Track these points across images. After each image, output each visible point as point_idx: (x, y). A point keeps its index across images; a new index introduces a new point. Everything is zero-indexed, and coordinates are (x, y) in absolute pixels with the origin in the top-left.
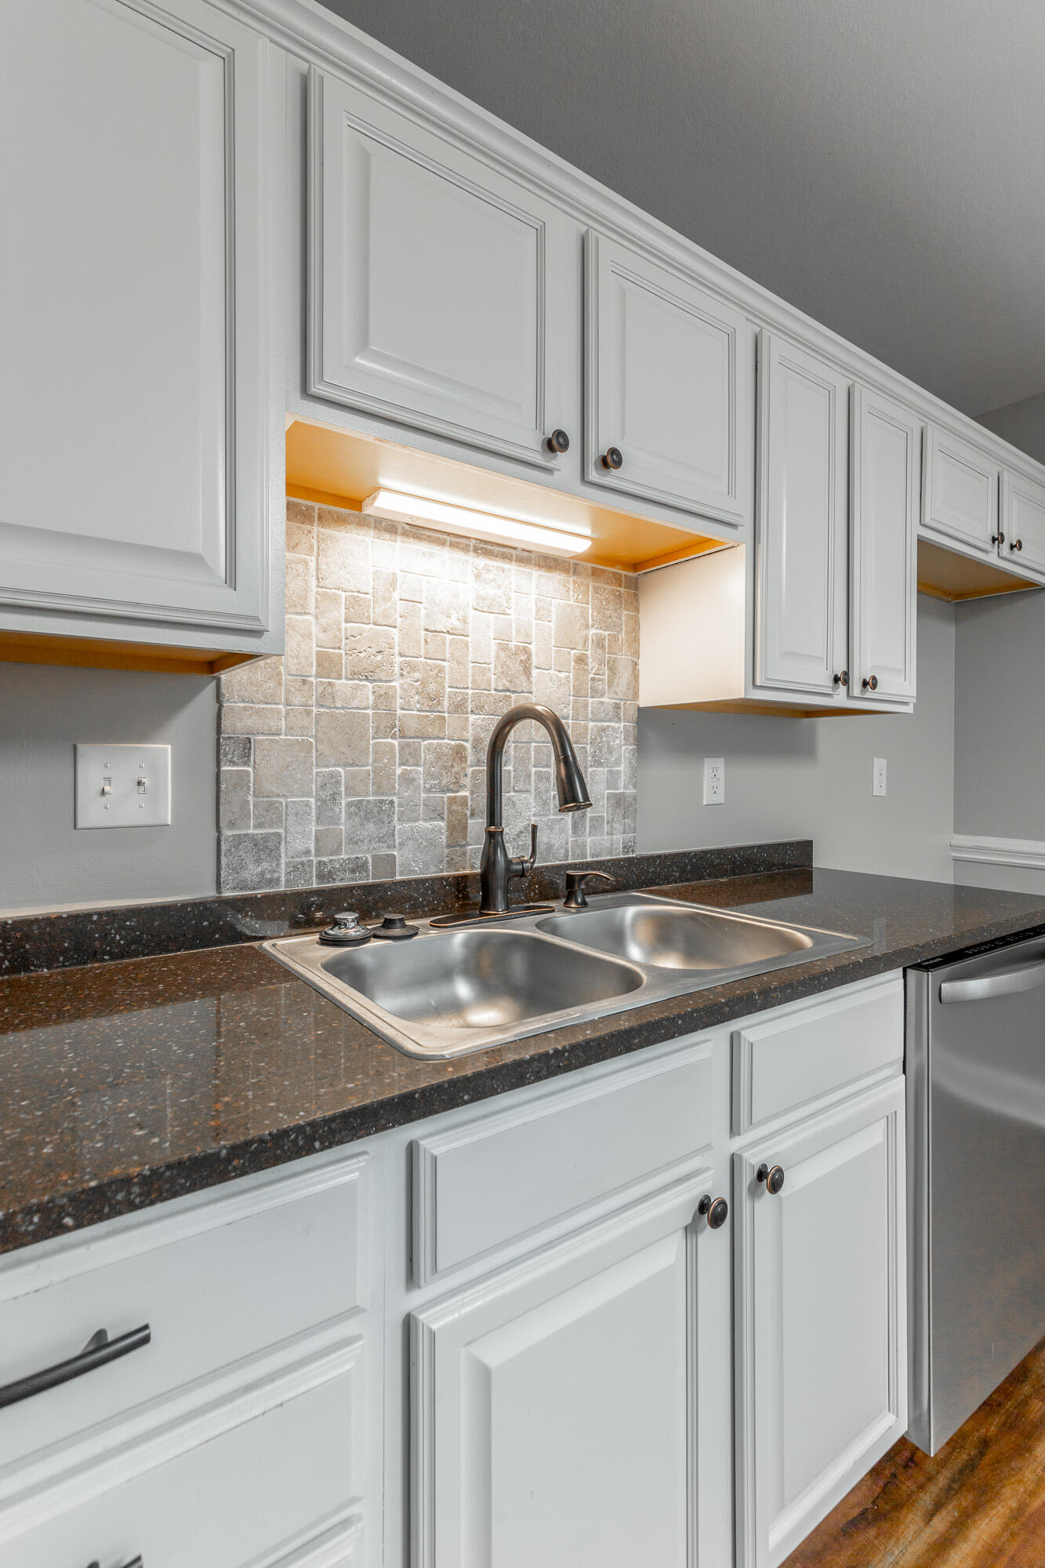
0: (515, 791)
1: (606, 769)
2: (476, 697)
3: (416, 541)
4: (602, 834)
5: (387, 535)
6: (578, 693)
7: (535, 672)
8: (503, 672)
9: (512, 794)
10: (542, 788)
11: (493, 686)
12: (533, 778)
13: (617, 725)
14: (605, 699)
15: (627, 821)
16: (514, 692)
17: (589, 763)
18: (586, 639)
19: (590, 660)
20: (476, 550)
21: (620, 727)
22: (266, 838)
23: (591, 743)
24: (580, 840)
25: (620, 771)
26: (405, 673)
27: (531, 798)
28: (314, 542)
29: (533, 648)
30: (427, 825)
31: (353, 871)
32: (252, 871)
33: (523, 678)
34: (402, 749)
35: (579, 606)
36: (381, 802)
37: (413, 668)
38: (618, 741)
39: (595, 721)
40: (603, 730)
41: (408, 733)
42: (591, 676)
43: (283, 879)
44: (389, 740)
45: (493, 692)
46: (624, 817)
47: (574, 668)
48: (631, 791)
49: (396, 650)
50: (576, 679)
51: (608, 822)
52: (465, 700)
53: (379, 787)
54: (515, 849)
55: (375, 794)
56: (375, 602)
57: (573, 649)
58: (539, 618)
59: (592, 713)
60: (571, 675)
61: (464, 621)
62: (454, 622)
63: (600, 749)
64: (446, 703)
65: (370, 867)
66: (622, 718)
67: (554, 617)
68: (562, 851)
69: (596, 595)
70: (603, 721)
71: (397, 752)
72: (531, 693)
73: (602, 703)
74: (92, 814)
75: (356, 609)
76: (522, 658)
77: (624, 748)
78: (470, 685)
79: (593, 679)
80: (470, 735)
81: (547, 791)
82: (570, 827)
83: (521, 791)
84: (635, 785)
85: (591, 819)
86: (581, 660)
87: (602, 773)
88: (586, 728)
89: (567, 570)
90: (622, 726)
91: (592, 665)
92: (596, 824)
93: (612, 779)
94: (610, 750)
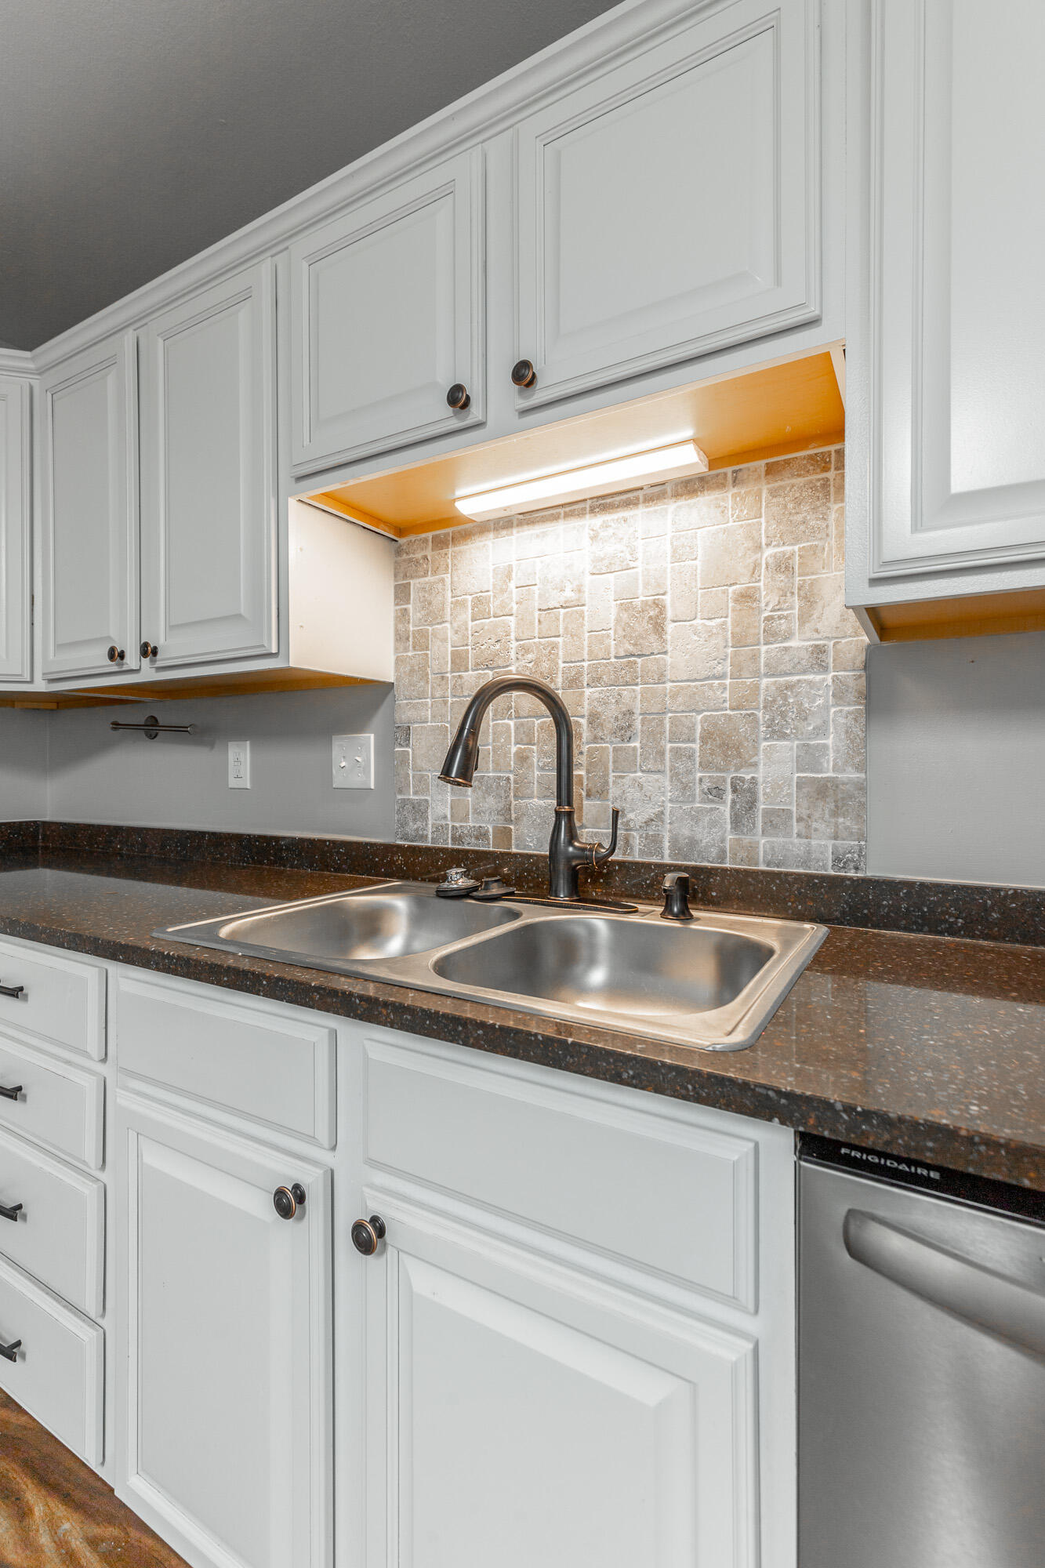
0: (643, 771)
1: (796, 742)
3: (530, 527)
4: (789, 835)
5: (504, 532)
6: (739, 641)
7: (670, 627)
8: (624, 636)
9: (639, 774)
10: (682, 768)
11: (613, 654)
12: (668, 756)
13: (818, 678)
14: (793, 643)
15: (841, 820)
16: (639, 656)
17: (762, 735)
18: (756, 566)
19: (764, 593)
20: (592, 510)
21: (824, 680)
22: (420, 803)
23: (765, 707)
24: (746, 839)
25: (825, 746)
26: (520, 657)
27: (664, 781)
28: (449, 561)
29: (667, 599)
30: (541, 802)
31: (477, 838)
32: (412, 827)
33: (653, 638)
34: (517, 728)
35: (742, 526)
36: (499, 778)
37: (526, 650)
38: (820, 701)
39: (773, 675)
40: (789, 687)
41: (522, 713)
42: (766, 614)
43: (430, 836)
44: (506, 721)
45: (613, 660)
46: (835, 814)
47: (733, 610)
48: (852, 775)
49: (513, 637)
50: (736, 623)
51: (800, 820)
52: (580, 673)
53: (498, 764)
55: (495, 770)
56: (495, 596)
57: (731, 585)
58: (677, 558)
59: (767, 665)
60: (729, 620)
61: (579, 590)
62: (568, 594)
63: (783, 715)
64: (560, 680)
65: (491, 837)
66: (831, 665)
67: (701, 552)
68: (714, 851)
69: (775, 500)
70: (791, 674)
71: (513, 731)
72: (665, 653)
73: (786, 649)
74: (338, 781)
75: (480, 608)
76: (652, 613)
77: (833, 710)
78: (586, 657)
79: (767, 619)
80: (586, 711)
81: (689, 772)
82: (729, 821)
83: (649, 771)
84: (861, 767)
85: (766, 812)
86: (747, 597)
87: (786, 748)
88: (756, 688)
89: (721, 486)
90: (829, 677)
91: (768, 599)
92: (776, 821)
93: (809, 757)
94: (803, 715)
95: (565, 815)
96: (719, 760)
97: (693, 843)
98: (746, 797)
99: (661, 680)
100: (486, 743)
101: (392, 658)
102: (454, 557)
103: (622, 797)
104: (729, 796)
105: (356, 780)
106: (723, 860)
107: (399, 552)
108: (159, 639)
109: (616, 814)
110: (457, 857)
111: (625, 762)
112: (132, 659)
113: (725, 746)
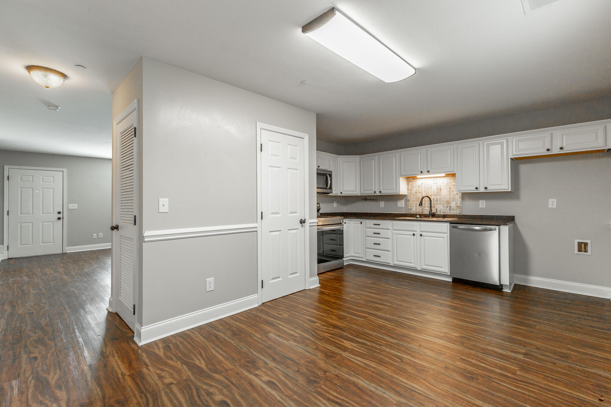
0: (439, 205)
2: (433, 194)
4: (455, 211)
5: (421, 179)
6: (449, 192)
7: (442, 190)
12: (442, 203)
14: (455, 193)
15: (460, 209)
16: (439, 193)
17: (452, 201)
18: (451, 185)
22: (411, 209)
23: (452, 199)
24: (450, 211)
25: (458, 202)
27: (442, 206)
29: (442, 187)
30: (428, 209)
31: (419, 212)
35: (449, 181)
37: (425, 192)
43: (413, 212)
45: (436, 193)
50: (449, 190)
51: (456, 209)
54: (434, 211)
56: (421, 186)
57: (448, 186)
58: (443, 183)
59: (452, 194)
61: (432, 186)
62: (430, 186)
63: (454, 199)
65: (421, 212)
67: (445, 183)
68: (447, 213)
71: (426, 201)
74: (398, 206)
75: (419, 187)
76: (440, 189)
77: (459, 199)
79: (452, 190)
81: (444, 205)
82: (448, 210)
84: (462, 204)
85: (453, 209)
86: (450, 188)
87: (454, 203)
88: (451, 197)
89: (447, 177)
90: (458, 196)
91: (452, 188)
92: (453, 210)
93: (456, 204)
94: (456, 200)
95: (431, 209)
96: (447, 204)
97: (445, 212)
98: (450, 207)
99: (441, 195)
100: (423, 202)
101: (407, 191)
102: (415, 181)
103: (437, 207)
104: (449, 207)
105: (401, 206)
106: (448, 213)
107: (408, 179)
108: (381, 191)
109: (436, 209)
110: (418, 214)
111: (437, 204)
112: (376, 193)
113: (448, 202)
